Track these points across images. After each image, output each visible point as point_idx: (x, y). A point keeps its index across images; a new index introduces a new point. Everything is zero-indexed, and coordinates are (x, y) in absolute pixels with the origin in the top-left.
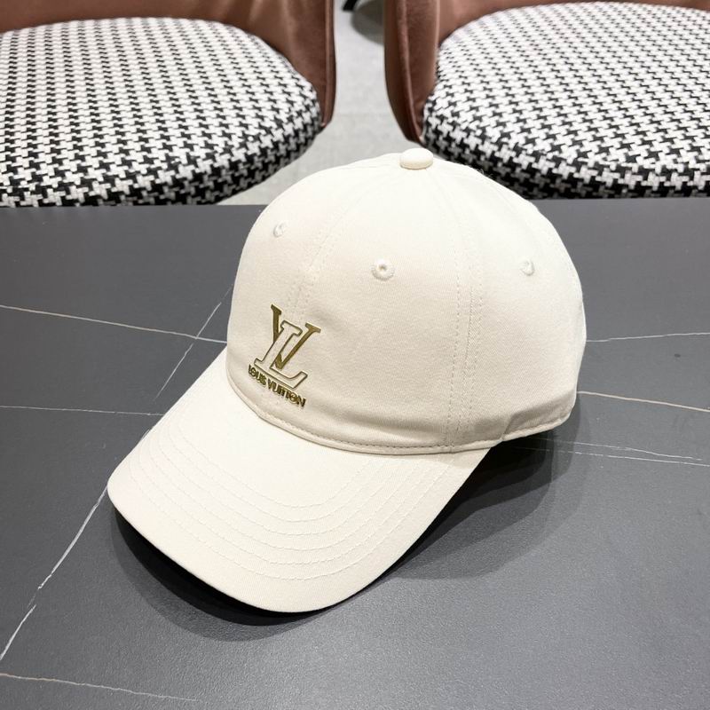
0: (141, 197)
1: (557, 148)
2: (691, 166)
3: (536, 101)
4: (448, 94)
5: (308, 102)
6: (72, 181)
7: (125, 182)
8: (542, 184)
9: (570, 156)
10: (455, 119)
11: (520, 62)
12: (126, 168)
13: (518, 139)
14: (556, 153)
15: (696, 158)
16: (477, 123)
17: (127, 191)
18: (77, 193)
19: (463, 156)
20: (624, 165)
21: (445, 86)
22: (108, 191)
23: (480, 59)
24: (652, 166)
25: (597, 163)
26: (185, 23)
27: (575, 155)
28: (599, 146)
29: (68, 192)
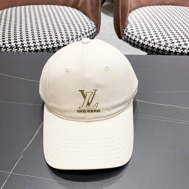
0: (49, 50)
1: (160, 42)
3: (154, 30)
4: (131, 27)
5: (93, 28)
6: (31, 45)
7: (45, 46)
8: (156, 51)
9: (163, 44)
10: (133, 33)
11: (150, 20)
12: (46, 43)
13: (149, 39)
16: (139, 35)
17: (46, 49)
18: (33, 49)
19: (134, 43)
20: (178, 47)
21: (130, 25)
22: (41, 48)
23: (139, 18)
24: (186, 47)
25: (171, 46)
26: (61, 7)
27: (165, 44)
28: (171, 42)
29: (30, 48)
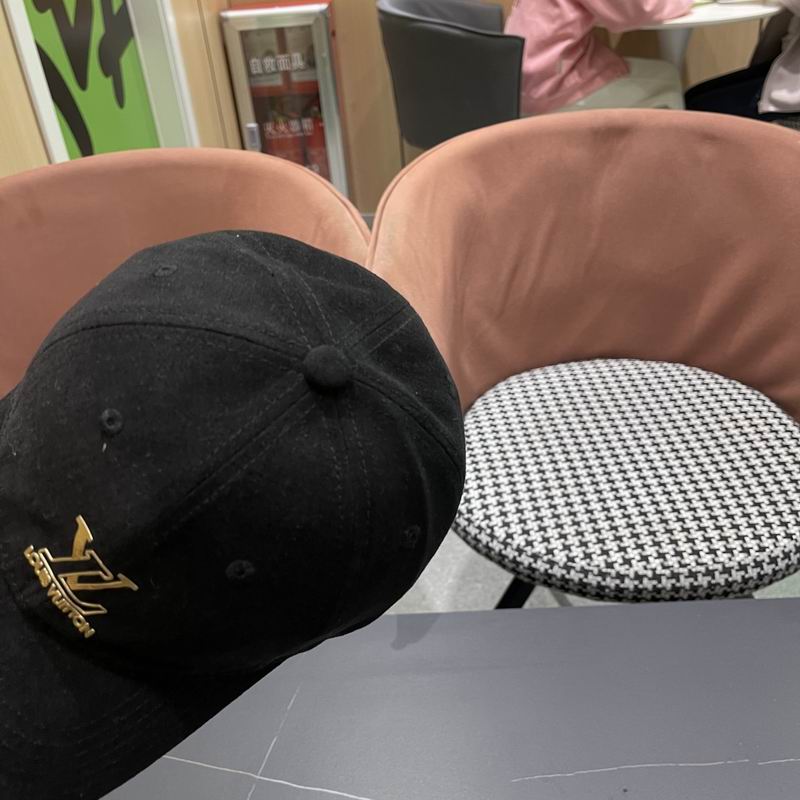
1: (550, 552)
2: (658, 572)
3: (536, 500)
8: (542, 579)
9: (561, 560)
10: (470, 515)
13: (519, 540)
14: (550, 556)
15: (662, 565)
16: (487, 521)
19: (478, 547)
20: (604, 570)
24: (627, 572)
25: (582, 568)
27: (565, 559)
28: (584, 552)
